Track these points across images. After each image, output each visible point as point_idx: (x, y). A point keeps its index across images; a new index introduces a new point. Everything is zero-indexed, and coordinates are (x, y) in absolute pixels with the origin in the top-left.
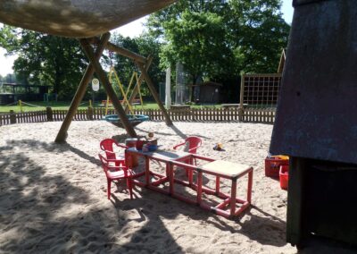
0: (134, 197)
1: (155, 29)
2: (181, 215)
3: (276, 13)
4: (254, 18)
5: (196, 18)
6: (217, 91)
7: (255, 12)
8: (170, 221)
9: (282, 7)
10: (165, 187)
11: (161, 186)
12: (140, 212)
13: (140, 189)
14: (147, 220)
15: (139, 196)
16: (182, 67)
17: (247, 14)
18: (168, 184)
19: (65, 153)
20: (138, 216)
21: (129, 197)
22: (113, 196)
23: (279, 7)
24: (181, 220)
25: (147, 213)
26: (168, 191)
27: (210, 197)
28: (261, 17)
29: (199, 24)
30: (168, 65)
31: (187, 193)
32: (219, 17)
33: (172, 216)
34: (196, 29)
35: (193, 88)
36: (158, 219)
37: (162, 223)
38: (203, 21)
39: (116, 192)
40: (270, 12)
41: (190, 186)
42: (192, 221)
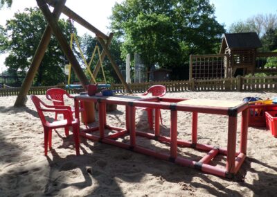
0: (81, 152)
1: (117, 31)
2: (149, 176)
3: (211, 16)
4: (194, 21)
5: (149, 18)
6: (168, 75)
7: (195, 17)
8: (131, 185)
9: (215, 12)
10: (125, 141)
11: (120, 140)
12: (86, 173)
13: (92, 144)
14: (94, 184)
15: (89, 151)
16: (139, 56)
17: (188, 18)
18: (128, 137)
19: (18, 113)
20: (80, 178)
21: (74, 153)
22: (53, 152)
23: (213, 12)
24: (149, 183)
25: (95, 174)
26: (129, 144)
27: (185, 150)
28: (199, 20)
29: (152, 22)
30: (128, 56)
31: (154, 146)
32: (168, 18)
33: (135, 178)
34: (150, 26)
35: (149, 74)
36: (113, 182)
37: (119, 189)
38: (155, 20)
39: (60, 147)
40: (206, 16)
41: (156, 138)
42: (167, 184)
